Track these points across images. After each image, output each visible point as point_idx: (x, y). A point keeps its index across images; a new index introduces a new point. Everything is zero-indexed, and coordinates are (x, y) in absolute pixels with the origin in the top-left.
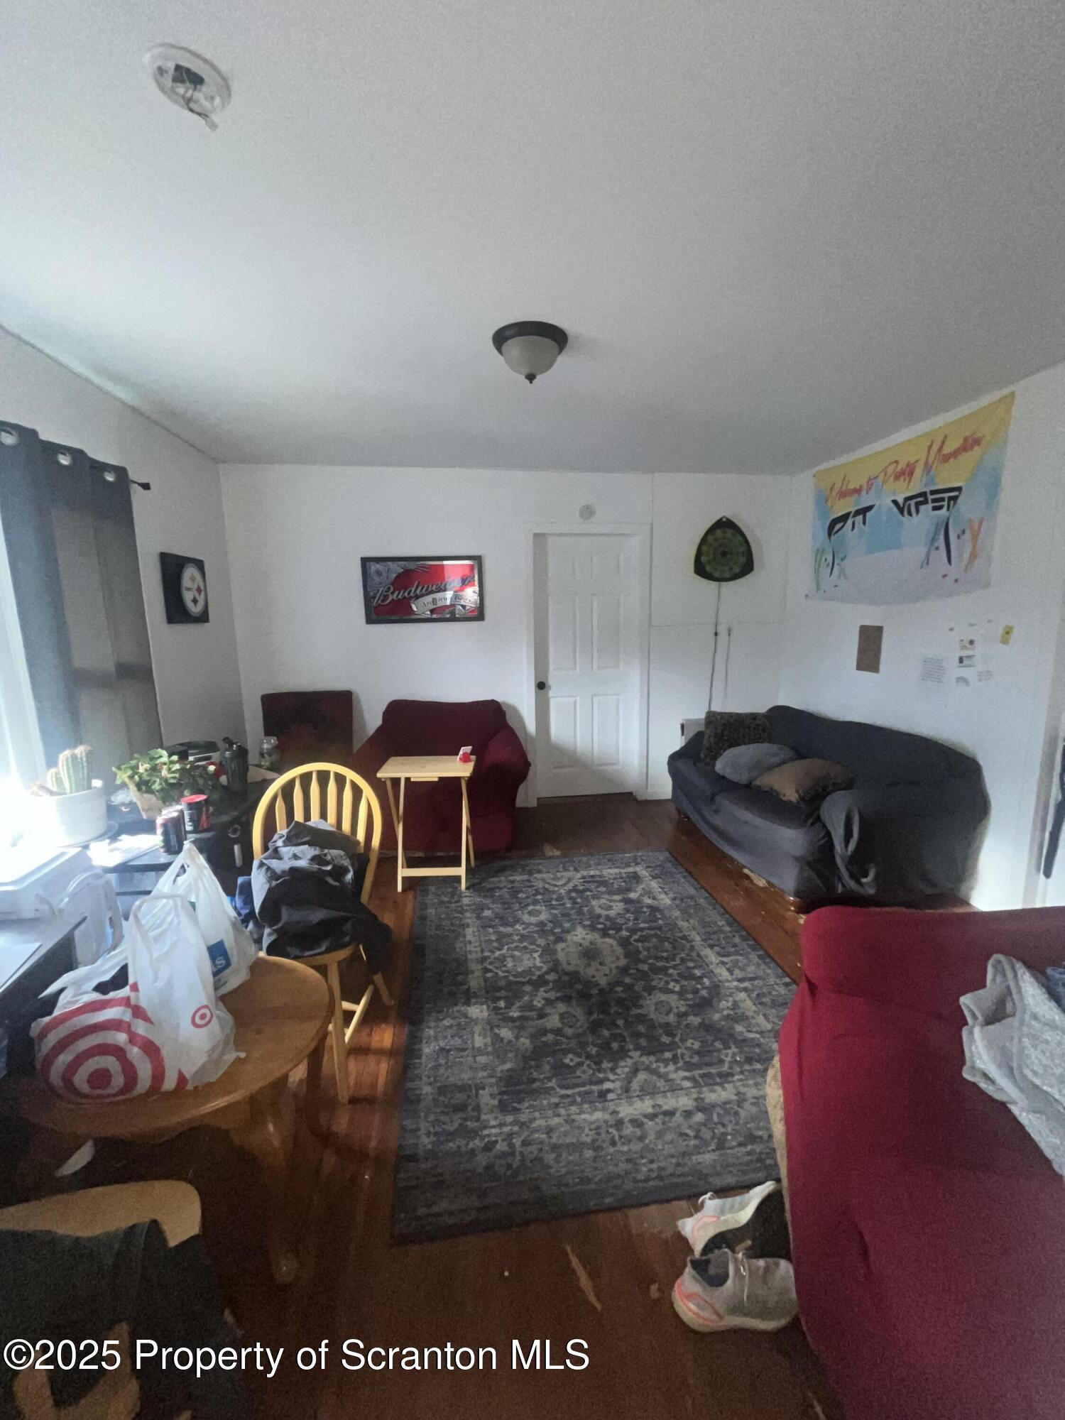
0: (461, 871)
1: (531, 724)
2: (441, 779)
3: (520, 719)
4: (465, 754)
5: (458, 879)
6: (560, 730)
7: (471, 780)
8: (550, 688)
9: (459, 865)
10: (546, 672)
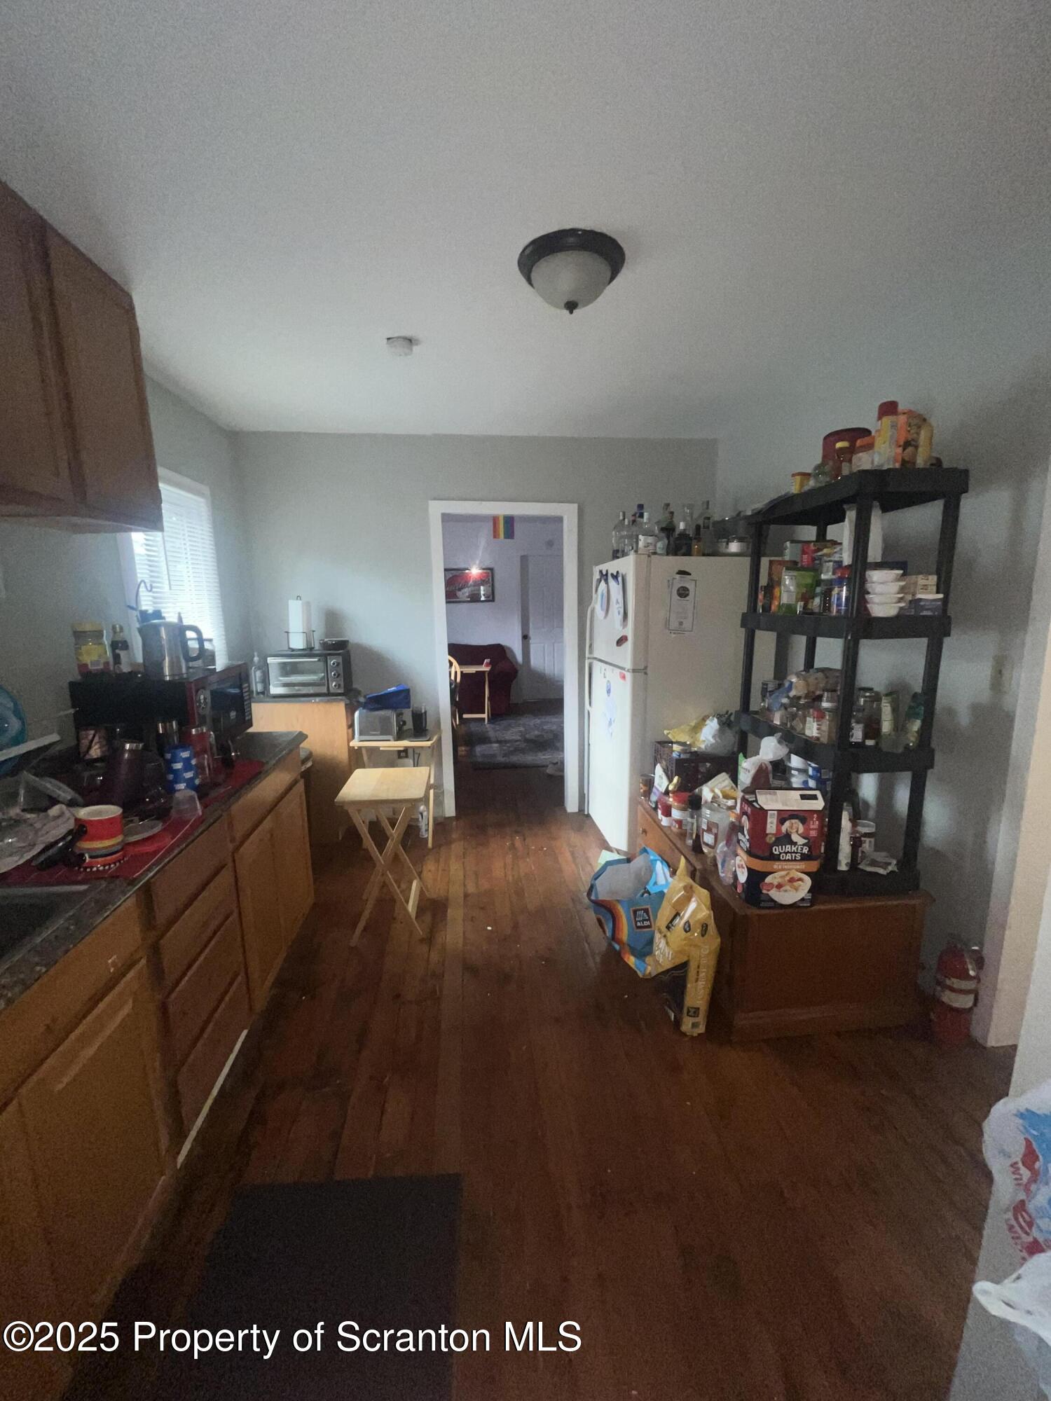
0: (485, 716)
1: (519, 657)
2: (477, 671)
3: (514, 656)
4: (487, 663)
5: (484, 719)
6: (536, 661)
7: (490, 673)
8: (530, 639)
9: (484, 713)
10: (528, 630)
